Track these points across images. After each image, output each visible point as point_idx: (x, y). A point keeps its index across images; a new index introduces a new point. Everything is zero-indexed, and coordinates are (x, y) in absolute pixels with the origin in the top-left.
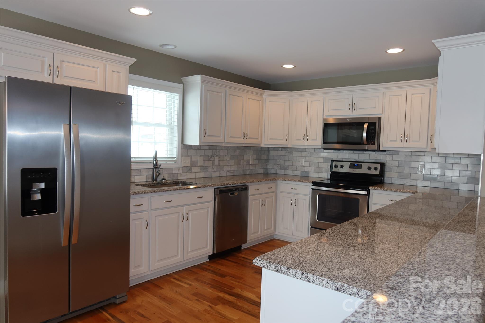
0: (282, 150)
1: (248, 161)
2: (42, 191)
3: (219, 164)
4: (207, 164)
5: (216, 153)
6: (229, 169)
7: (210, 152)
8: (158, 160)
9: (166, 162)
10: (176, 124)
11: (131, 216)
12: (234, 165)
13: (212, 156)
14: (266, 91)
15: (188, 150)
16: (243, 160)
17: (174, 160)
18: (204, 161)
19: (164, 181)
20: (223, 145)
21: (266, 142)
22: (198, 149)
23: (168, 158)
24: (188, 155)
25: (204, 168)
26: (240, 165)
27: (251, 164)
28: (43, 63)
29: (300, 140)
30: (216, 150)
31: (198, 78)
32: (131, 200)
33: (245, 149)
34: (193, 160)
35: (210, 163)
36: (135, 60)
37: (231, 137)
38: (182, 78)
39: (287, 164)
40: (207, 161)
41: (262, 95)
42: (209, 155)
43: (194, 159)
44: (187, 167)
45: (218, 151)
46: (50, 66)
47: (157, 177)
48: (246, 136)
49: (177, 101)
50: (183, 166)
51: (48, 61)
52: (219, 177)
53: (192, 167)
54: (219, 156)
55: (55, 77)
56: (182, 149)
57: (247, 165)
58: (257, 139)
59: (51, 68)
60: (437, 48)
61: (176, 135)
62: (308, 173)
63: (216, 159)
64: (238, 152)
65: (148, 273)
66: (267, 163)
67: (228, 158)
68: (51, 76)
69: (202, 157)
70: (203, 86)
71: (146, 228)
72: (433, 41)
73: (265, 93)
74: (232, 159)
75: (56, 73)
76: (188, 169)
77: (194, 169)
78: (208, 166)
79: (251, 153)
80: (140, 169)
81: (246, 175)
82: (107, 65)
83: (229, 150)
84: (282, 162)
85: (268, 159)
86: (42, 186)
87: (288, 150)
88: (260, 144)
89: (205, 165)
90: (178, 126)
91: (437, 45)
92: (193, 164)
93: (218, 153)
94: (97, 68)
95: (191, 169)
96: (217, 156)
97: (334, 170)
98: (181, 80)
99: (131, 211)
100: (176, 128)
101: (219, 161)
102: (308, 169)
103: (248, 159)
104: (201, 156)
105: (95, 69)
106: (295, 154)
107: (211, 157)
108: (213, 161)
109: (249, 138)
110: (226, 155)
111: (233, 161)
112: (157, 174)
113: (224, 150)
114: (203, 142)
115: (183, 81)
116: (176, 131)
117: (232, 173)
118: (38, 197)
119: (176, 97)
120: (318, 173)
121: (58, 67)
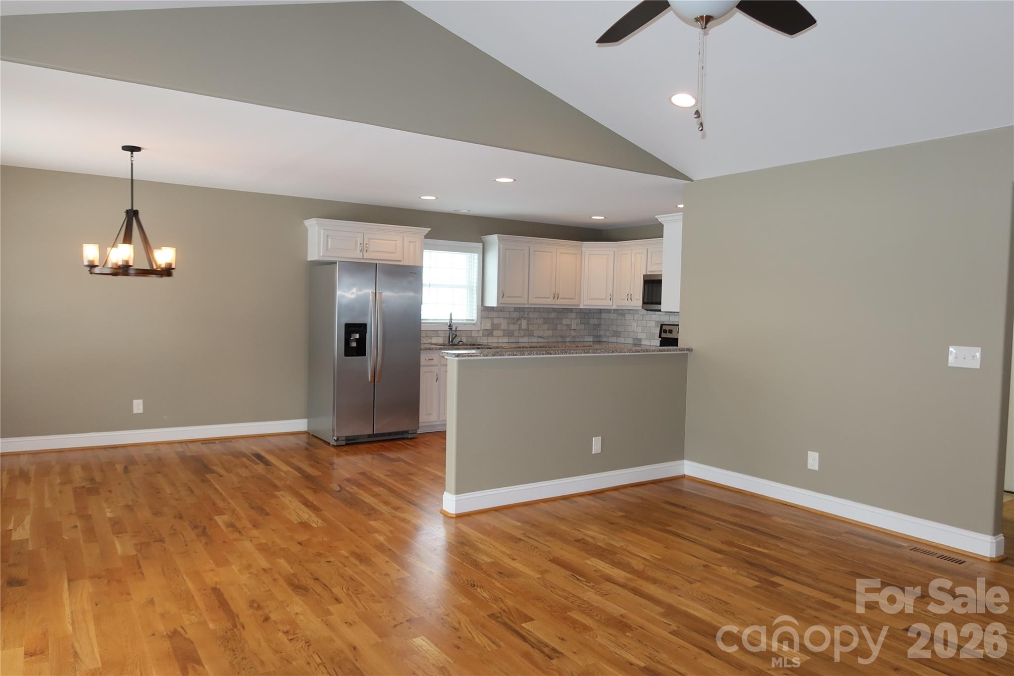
0: (614, 313)
1: (569, 326)
2: (357, 340)
3: (528, 327)
4: (512, 327)
5: (524, 315)
6: (541, 334)
7: (516, 315)
8: (453, 321)
9: (465, 324)
10: (475, 285)
11: (422, 368)
12: (548, 330)
13: (519, 319)
14: (585, 242)
15: (489, 312)
16: (562, 324)
17: (474, 322)
18: (508, 324)
19: (461, 343)
20: (526, 306)
21: (585, 303)
22: (501, 311)
23: (467, 320)
24: (488, 318)
25: (509, 333)
26: (557, 330)
27: (573, 330)
28: (356, 242)
29: (625, 299)
30: (524, 312)
31: (494, 238)
32: (422, 355)
33: (565, 311)
34: (494, 323)
35: (517, 327)
36: (430, 229)
37: (536, 297)
38: (482, 237)
39: (619, 329)
40: (512, 324)
41: (581, 247)
42: (514, 318)
43: (496, 321)
44: (487, 330)
45: (526, 313)
46: (361, 244)
47: (453, 339)
48: (556, 296)
49: (476, 261)
50: (483, 328)
51: (359, 240)
52: (528, 342)
53: (494, 331)
54: (528, 319)
55: (364, 252)
56: (481, 311)
57: (566, 330)
58: (573, 299)
59: (362, 245)
60: (660, 222)
61: (475, 296)
62: (640, 340)
63: (524, 324)
64: (553, 315)
65: (438, 423)
66: (599, 329)
67: (540, 321)
68: (362, 252)
69: (506, 320)
70: (501, 245)
71: (437, 381)
72: (656, 217)
73: (584, 245)
74: (545, 323)
75: (365, 249)
76: (489, 333)
77: (496, 333)
78: (514, 330)
79: (573, 315)
80: (437, 331)
81: (566, 342)
82: (405, 237)
83: (541, 312)
84: (614, 328)
85: (600, 324)
86: (357, 336)
87: (620, 312)
88: (578, 305)
89: (510, 329)
90: (478, 288)
91: (660, 220)
92: (495, 327)
93: (526, 316)
94: (397, 241)
95: (492, 333)
96: (525, 319)
97: (664, 335)
98: (481, 239)
99: (422, 363)
100: (475, 289)
101: (527, 324)
102: (641, 336)
103: (569, 323)
104: (504, 318)
105: (395, 242)
106: (628, 317)
107: (517, 320)
108: (520, 325)
109: (562, 298)
110: (536, 318)
111: (547, 325)
112: (454, 336)
113: (534, 312)
114: (502, 304)
115: (483, 239)
116: (475, 292)
117: (546, 339)
118: (354, 344)
119: (475, 258)
120: (650, 339)
121: (367, 244)
